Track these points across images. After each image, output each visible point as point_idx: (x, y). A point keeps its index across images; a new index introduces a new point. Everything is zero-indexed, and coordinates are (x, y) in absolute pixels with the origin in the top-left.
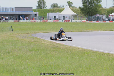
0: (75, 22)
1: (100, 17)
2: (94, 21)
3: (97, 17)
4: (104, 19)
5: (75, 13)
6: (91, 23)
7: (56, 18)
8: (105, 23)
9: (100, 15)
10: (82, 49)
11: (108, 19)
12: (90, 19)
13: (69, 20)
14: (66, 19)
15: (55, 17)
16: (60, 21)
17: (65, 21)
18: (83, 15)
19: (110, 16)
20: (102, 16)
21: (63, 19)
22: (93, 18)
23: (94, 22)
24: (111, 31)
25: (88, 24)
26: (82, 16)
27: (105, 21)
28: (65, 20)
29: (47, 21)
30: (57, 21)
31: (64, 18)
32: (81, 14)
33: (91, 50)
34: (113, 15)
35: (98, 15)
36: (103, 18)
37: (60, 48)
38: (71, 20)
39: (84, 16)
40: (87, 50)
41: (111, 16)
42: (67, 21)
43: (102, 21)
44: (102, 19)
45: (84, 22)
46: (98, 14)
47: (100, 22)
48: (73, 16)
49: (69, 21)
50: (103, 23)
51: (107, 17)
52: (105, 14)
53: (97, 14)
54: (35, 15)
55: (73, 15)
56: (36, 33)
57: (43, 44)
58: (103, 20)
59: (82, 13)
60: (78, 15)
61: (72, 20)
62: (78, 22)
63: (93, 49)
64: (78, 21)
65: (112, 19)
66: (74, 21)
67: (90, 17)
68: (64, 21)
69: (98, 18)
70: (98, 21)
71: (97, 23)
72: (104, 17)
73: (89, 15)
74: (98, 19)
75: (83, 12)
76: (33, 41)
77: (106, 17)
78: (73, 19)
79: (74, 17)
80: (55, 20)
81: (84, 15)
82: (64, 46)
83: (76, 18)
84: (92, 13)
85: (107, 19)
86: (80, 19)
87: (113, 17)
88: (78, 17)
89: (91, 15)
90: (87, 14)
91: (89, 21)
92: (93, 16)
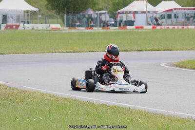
0: (33, 29)
1: (94, 16)
2: (79, 26)
3: (87, 16)
4: (104, 23)
6: (74, 33)
8: (108, 30)
9: (95, 10)
10: (52, 96)
11: (116, 22)
12: (70, 21)
13: (18, 24)
14: (11, 22)
17: (6, 27)
18: (53, 13)
19: (119, 13)
20: (101, 14)
21: (1, 22)
22: (79, 19)
23: (81, 28)
26: (50, 13)
27: (108, 26)
28: (8, 24)
31: (5, 18)
32: (47, 8)
33: (75, 100)
34: (126, 13)
35: (91, 12)
36: (103, 19)
38: (22, 25)
39: (55, 15)
41: (123, 13)
42: (11, 27)
43: (100, 27)
44: (101, 21)
45: (57, 29)
46: (90, 9)
47: (94, 28)
48: (28, 15)
49: (17, 27)
50: (103, 30)
51: (114, 16)
52: (106, 9)
53: (87, 8)
55: (27, 12)
58: (102, 24)
59: (50, 6)
60: (39, 11)
61: (26, 25)
62: (39, 30)
64: (40, 26)
65: (125, 21)
66: (31, 28)
67: (71, 16)
68: (4, 26)
71: (89, 31)
72: (106, 18)
73: (68, 13)
75: (52, 5)
77: (110, 17)
78: (28, 23)
79: (30, 17)
81: (55, 11)
82: (7, 89)
83: (36, 19)
84: (74, 7)
85: (113, 23)
86: (44, 21)
87: (127, 16)
88: (40, 16)
89: (74, 12)
90: (63, 9)
91: (67, 27)
92: (77, 13)
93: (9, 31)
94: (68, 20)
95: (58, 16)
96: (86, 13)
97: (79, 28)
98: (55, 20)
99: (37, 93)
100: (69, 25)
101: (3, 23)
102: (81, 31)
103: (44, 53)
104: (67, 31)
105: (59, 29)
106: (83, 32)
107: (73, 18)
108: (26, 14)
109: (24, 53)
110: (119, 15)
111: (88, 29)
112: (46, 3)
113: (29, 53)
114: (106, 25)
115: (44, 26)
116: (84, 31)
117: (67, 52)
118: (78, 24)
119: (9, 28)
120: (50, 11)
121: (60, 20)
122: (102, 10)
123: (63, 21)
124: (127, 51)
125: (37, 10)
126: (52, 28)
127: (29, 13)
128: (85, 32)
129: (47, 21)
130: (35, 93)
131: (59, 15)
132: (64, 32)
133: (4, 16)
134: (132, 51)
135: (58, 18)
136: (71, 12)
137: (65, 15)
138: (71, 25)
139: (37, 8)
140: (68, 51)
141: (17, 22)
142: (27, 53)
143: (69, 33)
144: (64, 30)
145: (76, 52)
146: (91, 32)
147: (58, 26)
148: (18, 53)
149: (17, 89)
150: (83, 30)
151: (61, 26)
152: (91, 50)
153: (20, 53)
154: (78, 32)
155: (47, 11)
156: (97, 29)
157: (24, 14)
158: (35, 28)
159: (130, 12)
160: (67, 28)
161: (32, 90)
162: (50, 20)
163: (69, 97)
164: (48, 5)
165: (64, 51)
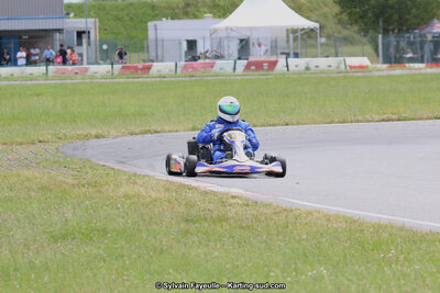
0: (307, 68)
3: (429, 37)
5: (307, 17)
6: (399, 76)
7: (200, 49)
10: (351, 221)
12: (392, 50)
13: (273, 59)
15: (192, 44)
16: (223, 66)
17: (248, 67)
18: (352, 31)
21: (236, 55)
22: (411, 44)
23: (417, 65)
25: (379, 76)
26: (346, 33)
28: (252, 59)
29: (149, 68)
30: (205, 66)
31: (244, 46)
32: (340, 21)
33: (402, 229)
35: (437, 27)
37: (223, 219)
38: (282, 61)
39: (357, 37)
42: (259, 65)
45: (361, 67)
46: (436, 21)
48: (295, 39)
49: (273, 65)
53: (431, 19)
54: (80, 34)
55: (294, 31)
56: (86, 137)
57: (127, 197)
59: (345, 17)
60: (320, 27)
61: (292, 61)
62: (322, 72)
64: (323, 63)
66: (302, 67)
67: (392, 39)
68: (241, 65)
71: (435, 70)
73: (386, 32)
75: (350, 15)
78: (296, 55)
79: (302, 41)
80: (195, 59)
81: (356, 28)
82: (248, 205)
83: (314, 46)
84: (400, 17)
86: (333, 51)
88: (323, 40)
89: (399, 30)
90: (375, 22)
91: (384, 62)
92: (407, 31)
93: (255, 75)
94: (386, 47)
95: (365, 40)
96: (428, 29)
97: (412, 65)
98: (358, 49)
99: (316, 215)
100: (388, 60)
101: (239, 59)
102: (417, 72)
103: (332, 122)
104: (385, 73)
105: (367, 67)
106: (420, 74)
107: (398, 42)
108: (291, 36)
109: (287, 125)
111: (431, 67)
112: (337, 9)
113: (298, 123)
115: (332, 61)
116: (422, 71)
117: (383, 120)
118: (410, 55)
119: (253, 68)
120: (345, 28)
121: (369, 48)
123: (376, 50)
125: (317, 25)
126: (351, 67)
127: (299, 34)
128: (425, 74)
129: (340, 50)
130: (310, 213)
131: (365, 36)
132: (377, 73)
133: (241, 41)
135: (364, 44)
136: (393, 30)
137: (380, 36)
138: (394, 59)
139: (316, 22)
140: (384, 116)
141: (272, 54)
142: (293, 124)
143: (389, 76)
144: (379, 70)
145: (405, 119)
147: (365, 61)
148: (274, 125)
149: (270, 205)
150: (420, 69)
151: (372, 62)
153: (278, 125)
154: (408, 75)
155: (339, 27)
157: (288, 36)
158: (312, 66)
160: (385, 66)
161: (305, 206)
162: (346, 49)
163: (387, 223)
164: (341, 13)
165: (376, 117)
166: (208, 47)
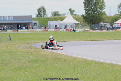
1: (103, 25)
2: (97, 29)
3: (100, 25)
5: (77, 21)
6: (95, 32)
7: (57, 27)
8: (109, 31)
9: (104, 23)
11: (112, 27)
12: (93, 27)
13: (71, 29)
14: (68, 28)
15: (56, 26)
16: (62, 30)
17: (66, 30)
18: (86, 24)
19: (114, 24)
20: (106, 24)
21: (64, 28)
22: (97, 26)
23: (98, 30)
24: (115, 40)
26: (85, 24)
28: (67, 29)
29: (48, 30)
30: (58, 30)
31: (66, 26)
33: (94, 61)
34: (117, 24)
35: (102, 23)
36: (107, 26)
37: (61, 59)
39: (87, 25)
40: (90, 61)
41: (116, 24)
42: (68, 30)
44: (106, 27)
47: (103, 30)
50: (107, 31)
51: (112, 25)
52: (109, 22)
54: (35, 24)
55: (75, 24)
56: (36, 43)
57: (43, 54)
58: (107, 29)
63: (95, 60)
64: (80, 30)
67: (93, 25)
68: (65, 30)
69: (102, 26)
70: (101, 30)
71: (101, 31)
73: (92, 24)
74: (101, 28)
75: (86, 21)
76: (33, 51)
77: (110, 26)
79: (76, 26)
81: (87, 23)
82: (66, 56)
84: (95, 21)
85: (111, 28)
87: (117, 25)
88: (80, 25)
90: (90, 22)
92: (96, 24)
93: (67, 32)
94: (92, 27)
95: (88, 25)
96: (100, 24)
98: (87, 27)
99: (78, 58)
100: (92, 29)
109: (73, 41)
110: (114, 25)
114: (108, 29)
115: (82, 29)
118: (96, 28)
121: (89, 27)
122: (107, 22)
124: (117, 40)
125: (79, 22)
126: (86, 30)
128: (99, 32)
129: (83, 27)
132: (90, 32)
134: (119, 40)
137: (91, 25)
138: (94, 29)
140: (92, 40)
143: (93, 32)
145: (95, 40)
146: (102, 32)
147: (88, 29)
149: (70, 56)
152: (102, 40)
155: (83, 23)
156: (105, 31)
159: (119, 23)
161: (76, 56)
162: (85, 27)
164: (84, 20)
165: (90, 40)
166: (59, 26)
